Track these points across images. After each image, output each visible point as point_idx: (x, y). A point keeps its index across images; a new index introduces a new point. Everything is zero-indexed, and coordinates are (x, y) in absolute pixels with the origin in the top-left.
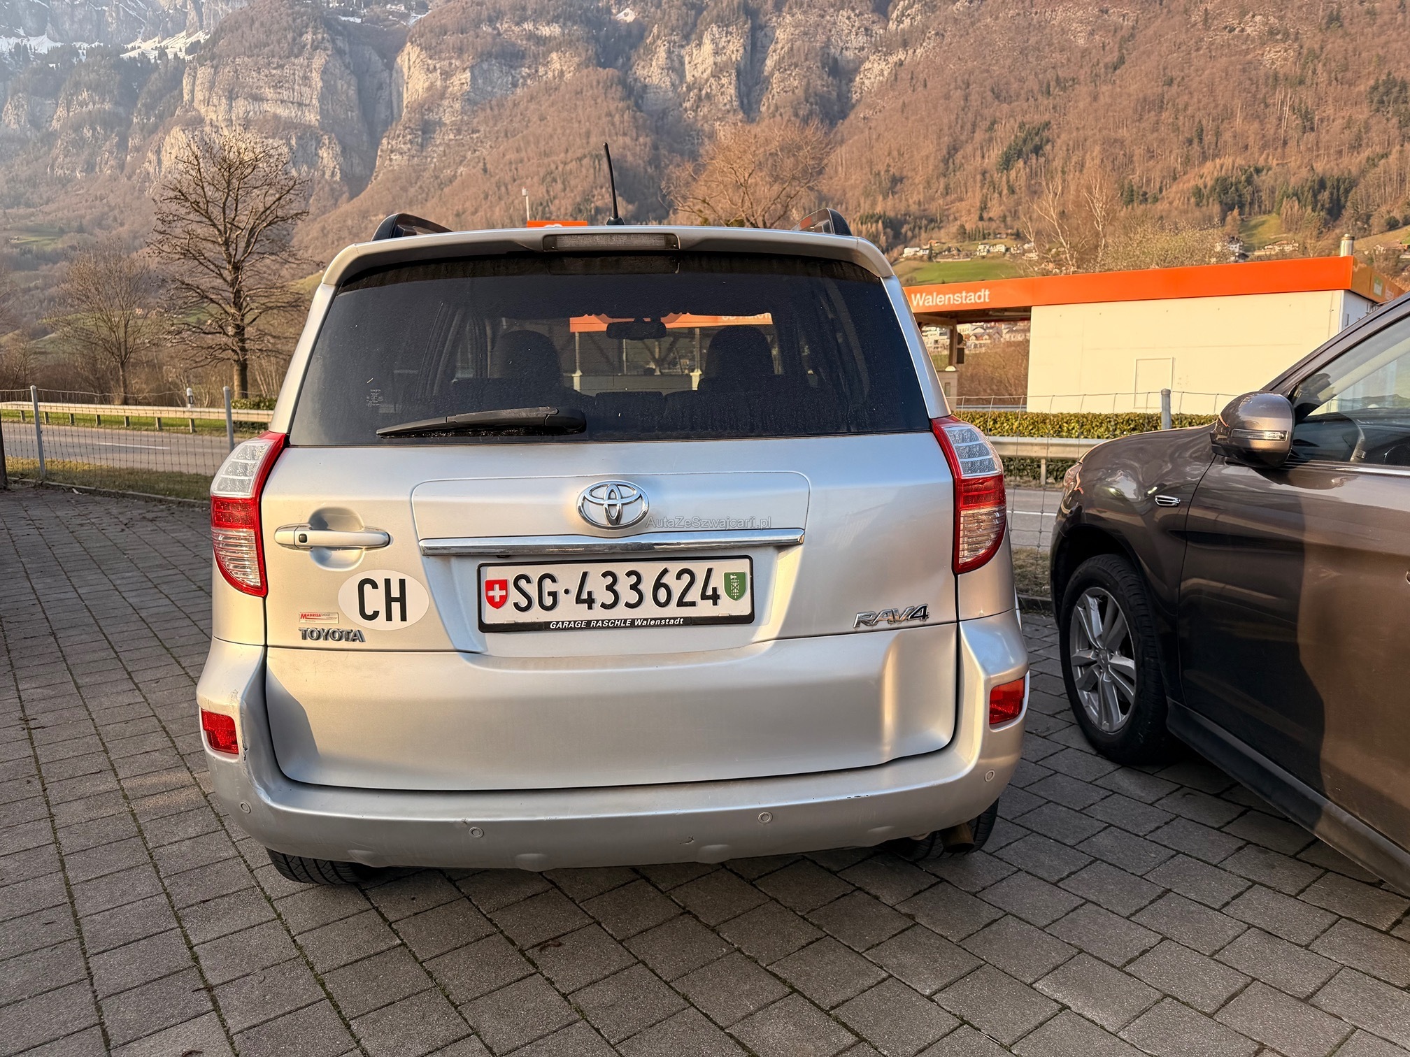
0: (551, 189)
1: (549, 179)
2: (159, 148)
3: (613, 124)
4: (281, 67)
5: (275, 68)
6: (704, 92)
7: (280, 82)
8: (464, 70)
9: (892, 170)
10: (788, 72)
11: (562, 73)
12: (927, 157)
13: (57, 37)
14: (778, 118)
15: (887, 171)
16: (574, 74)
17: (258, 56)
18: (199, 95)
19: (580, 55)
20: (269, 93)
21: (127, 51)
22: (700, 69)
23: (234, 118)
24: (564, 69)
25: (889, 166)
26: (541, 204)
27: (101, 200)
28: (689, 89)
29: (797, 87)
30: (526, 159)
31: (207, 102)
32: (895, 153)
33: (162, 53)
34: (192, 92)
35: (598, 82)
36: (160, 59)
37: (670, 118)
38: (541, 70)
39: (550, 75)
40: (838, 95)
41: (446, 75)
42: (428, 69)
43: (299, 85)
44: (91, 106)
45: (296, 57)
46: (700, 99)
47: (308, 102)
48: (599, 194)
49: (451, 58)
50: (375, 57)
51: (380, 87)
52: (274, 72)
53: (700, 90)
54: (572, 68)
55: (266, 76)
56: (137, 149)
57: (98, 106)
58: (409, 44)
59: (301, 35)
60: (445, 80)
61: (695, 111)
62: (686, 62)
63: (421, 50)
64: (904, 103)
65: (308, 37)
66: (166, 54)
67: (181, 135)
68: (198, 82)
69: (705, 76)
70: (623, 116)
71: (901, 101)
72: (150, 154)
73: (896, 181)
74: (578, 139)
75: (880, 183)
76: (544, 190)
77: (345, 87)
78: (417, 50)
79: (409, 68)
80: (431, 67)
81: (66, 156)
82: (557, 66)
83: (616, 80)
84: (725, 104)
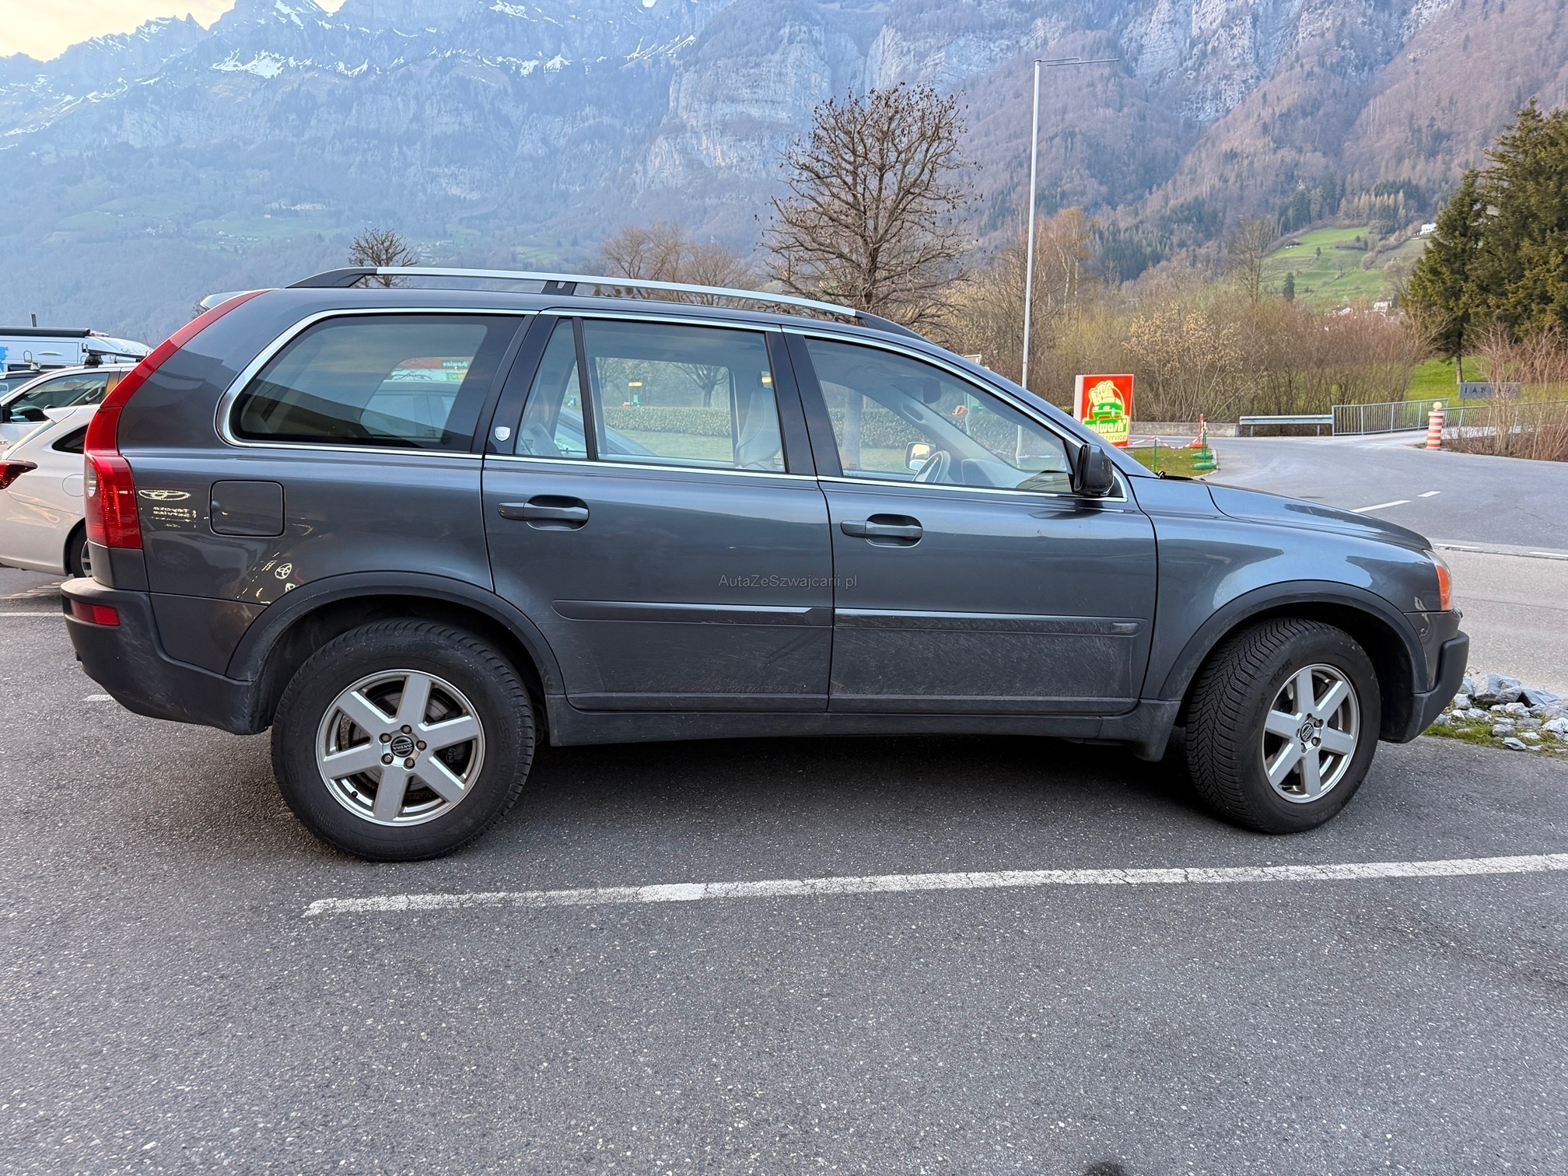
0: (1015, 175)
1: (1014, 164)
2: (645, 157)
3: (1095, 95)
4: (757, 65)
5: (752, 68)
6: (1210, 47)
7: (756, 81)
8: (939, 49)
9: (1438, 124)
10: (1320, 11)
11: (1045, 41)
12: (1488, 105)
13: (569, 55)
14: (1298, 69)
15: (1432, 126)
16: (1059, 40)
17: (738, 56)
18: (683, 102)
19: (1067, 18)
20: (746, 93)
21: (626, 62)
22: (1209, 18)
23: (712, 123)
24: (1049, 36)
25: (1433, 119)
26: (1003, 192)
27: (594, 212)
28: (1193, 45)
29: (1328, 29)
30: (994, 144)
31: (689, 108)
32: (1445, 103)
33: (656, 60)
34: (677, 99)
35: (1083, 48)
36: (654, 66)
37: (1167, 80)
38: (1023, 41)
39: (1033, 43)
40: (1384, 33)
41: (921, 56)
42: (902, 52)
43: (774, 82)
44: (591, 121)
45: (773, 53)
46: (1204, 54)
47: (781, 99)
48: (1068, 177)
49: (927, 37)
50: (851, 45)
51: (854, 76)
52: (752, 71)
53: (1206, 44)
54: (1057, 35)
55: (744, 76)
56: (628, 160)
57: (597, 120)
58: (885, 26)
59: (780, 29)
60: (919, 62)
61: (1197, 70)
62: (1193, 12)
63: (896, 32)
64: (1467, 37)
65: (785, 31)
66: (659, 62)
67: (665, 145)
68: (682, 88)
69: (1214, 25)
70: (1107, 84)
71: (1464, 35)
72: (637, 165)
73: (1439, 137)
74: (1053, 116)
75: (1420, 141)
76: (1009, 175)
77: (819, 79)
78: (892, 32)
79: (884, 52)
80: (905, 49)
81: (568, 172)
82: (1041, 33)
83: (1104, 43)
84: (1234, 59)
